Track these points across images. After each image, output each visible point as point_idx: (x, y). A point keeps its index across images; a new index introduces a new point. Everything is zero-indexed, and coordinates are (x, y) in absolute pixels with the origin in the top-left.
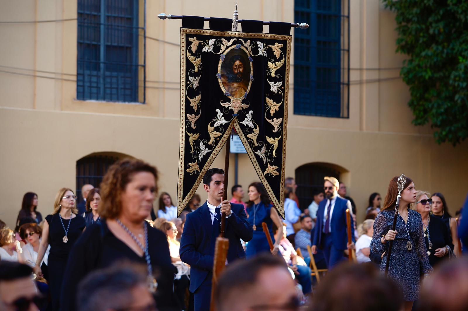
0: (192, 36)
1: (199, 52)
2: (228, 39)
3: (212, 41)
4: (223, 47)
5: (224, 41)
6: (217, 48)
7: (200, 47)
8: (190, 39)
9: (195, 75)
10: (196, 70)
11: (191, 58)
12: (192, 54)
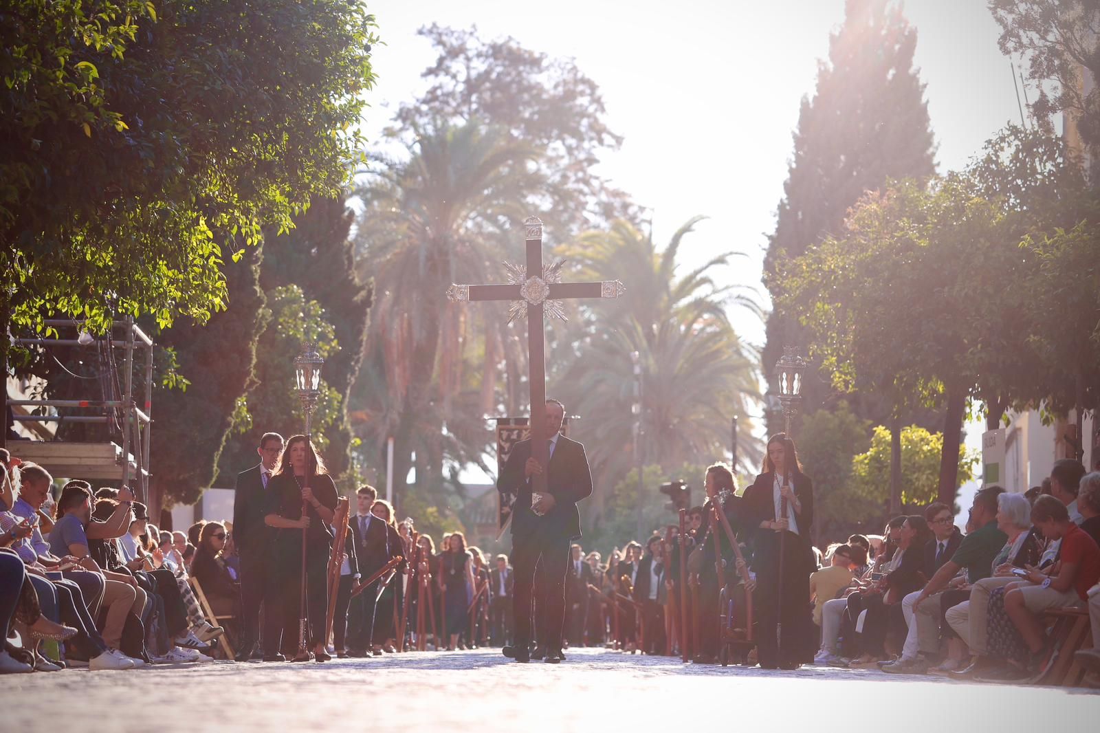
0: (503, 429)
1: (508, 439)
2: (526, 430)
3: (516, 432)
4: (523, 435)
5: (524, 431)
6: (519, 436)
7: (509, 436)
8: (502, 432)
9: (505, 454)
10: (506, 450)
11: (503, 444)
12: (503, 441)
